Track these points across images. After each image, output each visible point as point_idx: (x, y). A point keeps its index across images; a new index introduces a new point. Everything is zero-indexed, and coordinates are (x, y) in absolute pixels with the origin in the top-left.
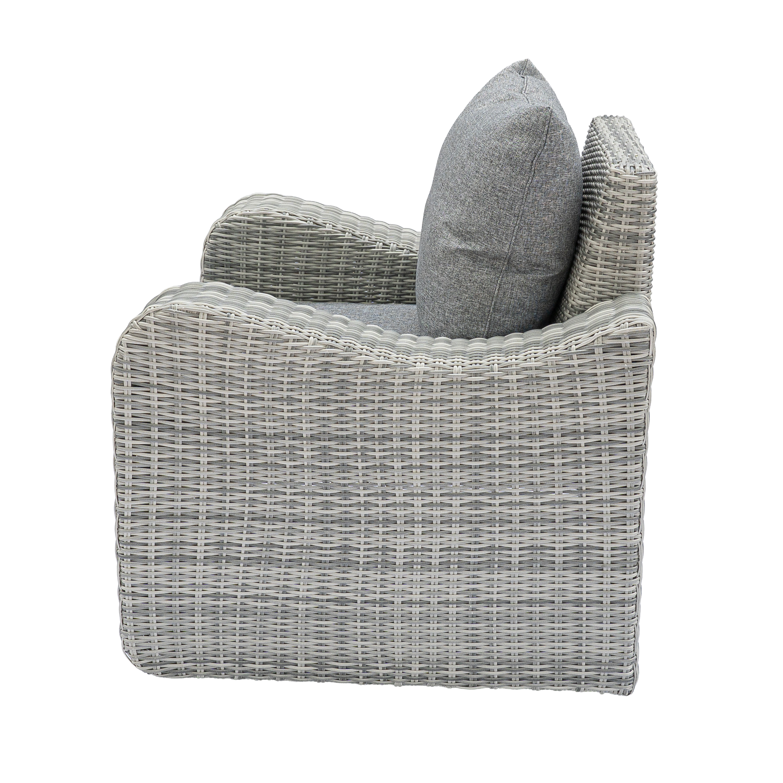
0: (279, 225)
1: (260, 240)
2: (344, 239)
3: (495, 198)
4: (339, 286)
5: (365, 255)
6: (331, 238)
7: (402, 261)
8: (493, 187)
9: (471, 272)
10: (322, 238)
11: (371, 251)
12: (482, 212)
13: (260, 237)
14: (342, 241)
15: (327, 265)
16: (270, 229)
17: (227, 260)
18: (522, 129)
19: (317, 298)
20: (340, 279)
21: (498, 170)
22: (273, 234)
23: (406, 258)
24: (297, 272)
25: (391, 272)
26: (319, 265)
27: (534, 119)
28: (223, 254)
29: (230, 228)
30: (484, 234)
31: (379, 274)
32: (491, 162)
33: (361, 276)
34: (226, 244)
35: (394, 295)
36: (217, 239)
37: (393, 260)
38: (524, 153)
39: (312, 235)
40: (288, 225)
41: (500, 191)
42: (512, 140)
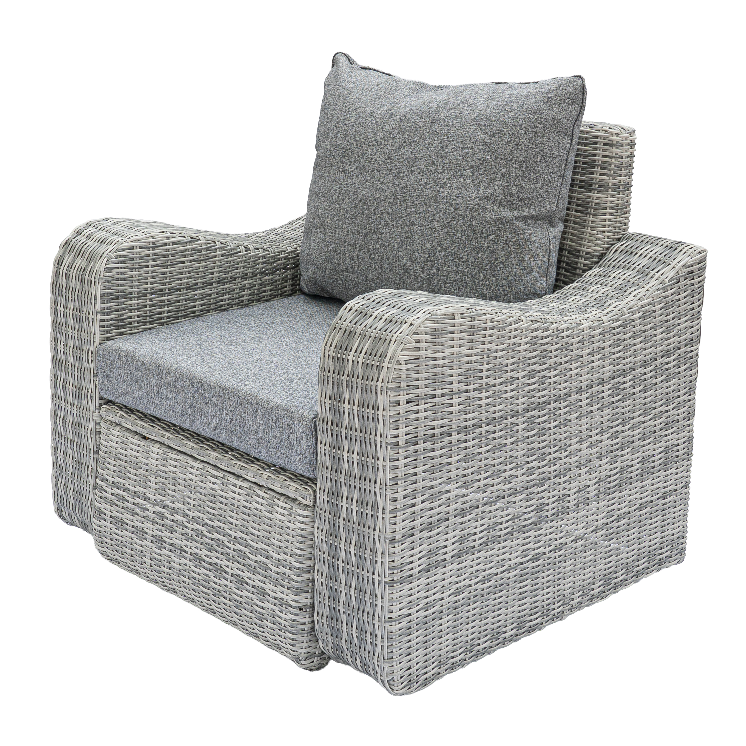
0: (165, 245)
1: (151, 263)
2: (216, 249)
3: (545, 164)
4: (213, 296)
5: (233, 260)
6: (207, 249)
7: (261, 261)
8: (543, 155)
9: (530, 235)
10: (200, 251)
11: (238, 256)
12: (533, 179)
13: (150, 261)
14: (215, 250)
15: (203, 277)
16: (159, 250)
17: (122, 291)
18: (560, 99)
19: (195, 313)
20: (214, 289)
21: (545, 139)
22: (161, 255)
23: (264, 257)
24: (180, 290)
25: (253, 273)
26: (197, 279)
27: (570, 89)
28: (118, 285)
29: (124, 256)
30: (538, 197)
31: (244, 277)
32: (536, 133)
33: (230, 282)
34: (122, 274)
35: (254, 295)
36: (112, 271)
37: (254, 261)
38: (568, 120)
39: (192, 250)
40: (173, 244)
41: (550, 157)
42: (552, 110)
